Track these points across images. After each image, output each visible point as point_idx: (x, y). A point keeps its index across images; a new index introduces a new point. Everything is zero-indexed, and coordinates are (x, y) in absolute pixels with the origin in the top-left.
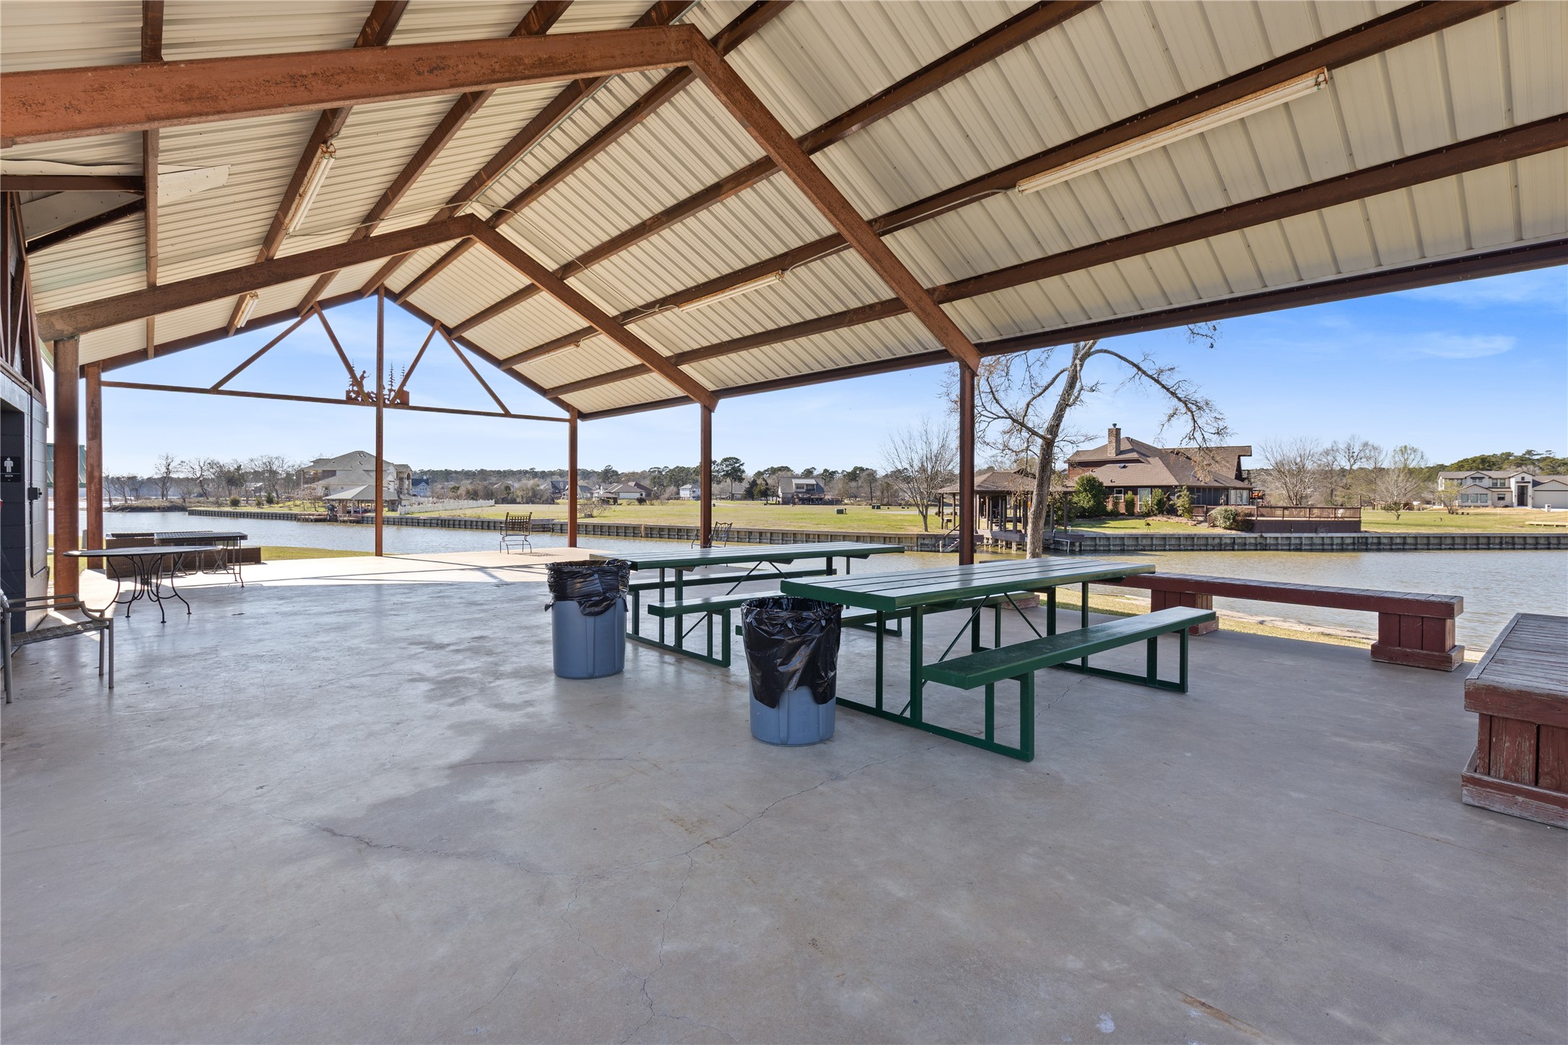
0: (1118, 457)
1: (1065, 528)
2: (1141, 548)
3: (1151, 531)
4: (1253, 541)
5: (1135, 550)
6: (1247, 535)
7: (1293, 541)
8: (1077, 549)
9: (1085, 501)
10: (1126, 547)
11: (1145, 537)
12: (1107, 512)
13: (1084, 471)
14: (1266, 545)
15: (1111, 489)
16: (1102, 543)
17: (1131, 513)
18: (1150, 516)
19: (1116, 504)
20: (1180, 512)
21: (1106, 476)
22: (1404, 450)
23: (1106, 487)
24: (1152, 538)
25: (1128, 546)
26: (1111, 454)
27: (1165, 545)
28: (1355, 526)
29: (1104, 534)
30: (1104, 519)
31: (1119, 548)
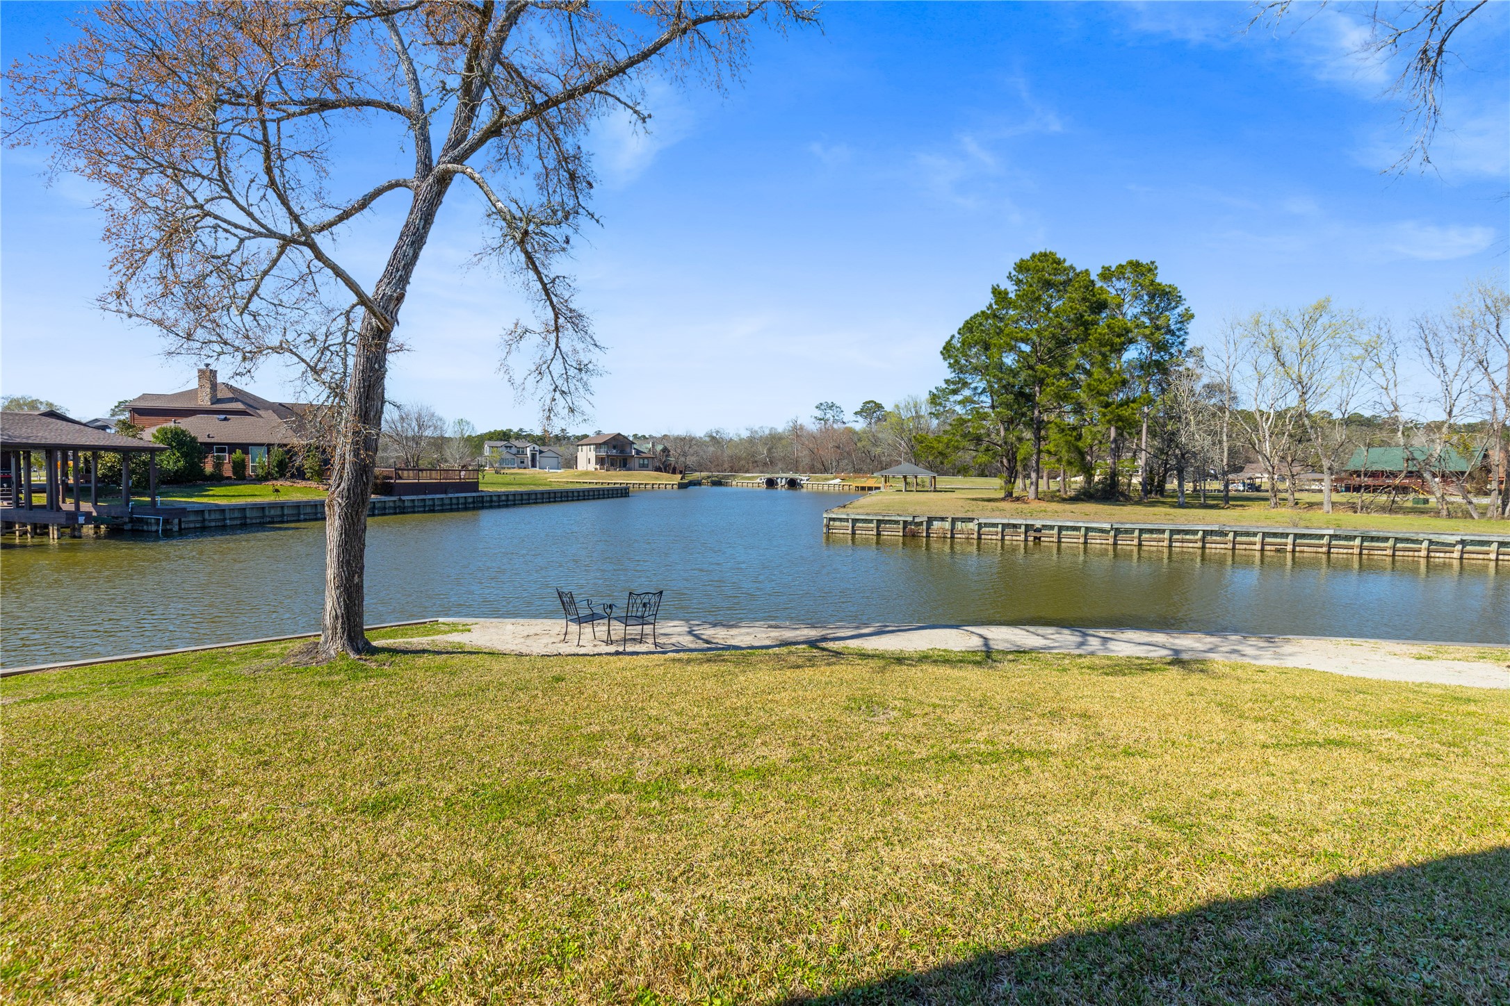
0: (214, 406)
1: (153, 499)
2: (268, 519)
3: (282, 498)
4: (392, 504)
5: (260, 523)
6: (383, 498)
7: (428, 503)
8: (176, 528)
9: (170, 462)
10: (248, 521)
11: (273, 506)
12: (205, 475)
13: (166, 421)
14: (404, 508)
15: (209, 446)
16: (213, 517)
17: (240, 475)
18: (268, 480)
19: (218, 465)
20: (308, 475)
21: (200, 429)
22: (461, 422)
23: (201, 443)
24: (282, 508)
25: (251, 518)
26: (204, 401)
27: (299, 514)
28: (474, 486)
29: (217, 505)
30: (200, 485)
31: (239, 522)
